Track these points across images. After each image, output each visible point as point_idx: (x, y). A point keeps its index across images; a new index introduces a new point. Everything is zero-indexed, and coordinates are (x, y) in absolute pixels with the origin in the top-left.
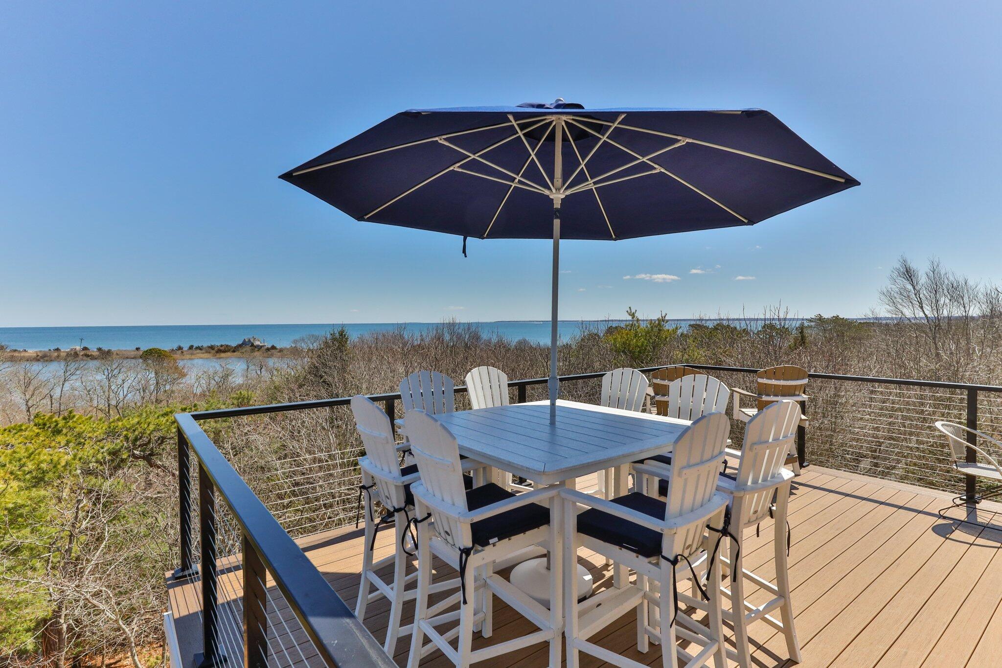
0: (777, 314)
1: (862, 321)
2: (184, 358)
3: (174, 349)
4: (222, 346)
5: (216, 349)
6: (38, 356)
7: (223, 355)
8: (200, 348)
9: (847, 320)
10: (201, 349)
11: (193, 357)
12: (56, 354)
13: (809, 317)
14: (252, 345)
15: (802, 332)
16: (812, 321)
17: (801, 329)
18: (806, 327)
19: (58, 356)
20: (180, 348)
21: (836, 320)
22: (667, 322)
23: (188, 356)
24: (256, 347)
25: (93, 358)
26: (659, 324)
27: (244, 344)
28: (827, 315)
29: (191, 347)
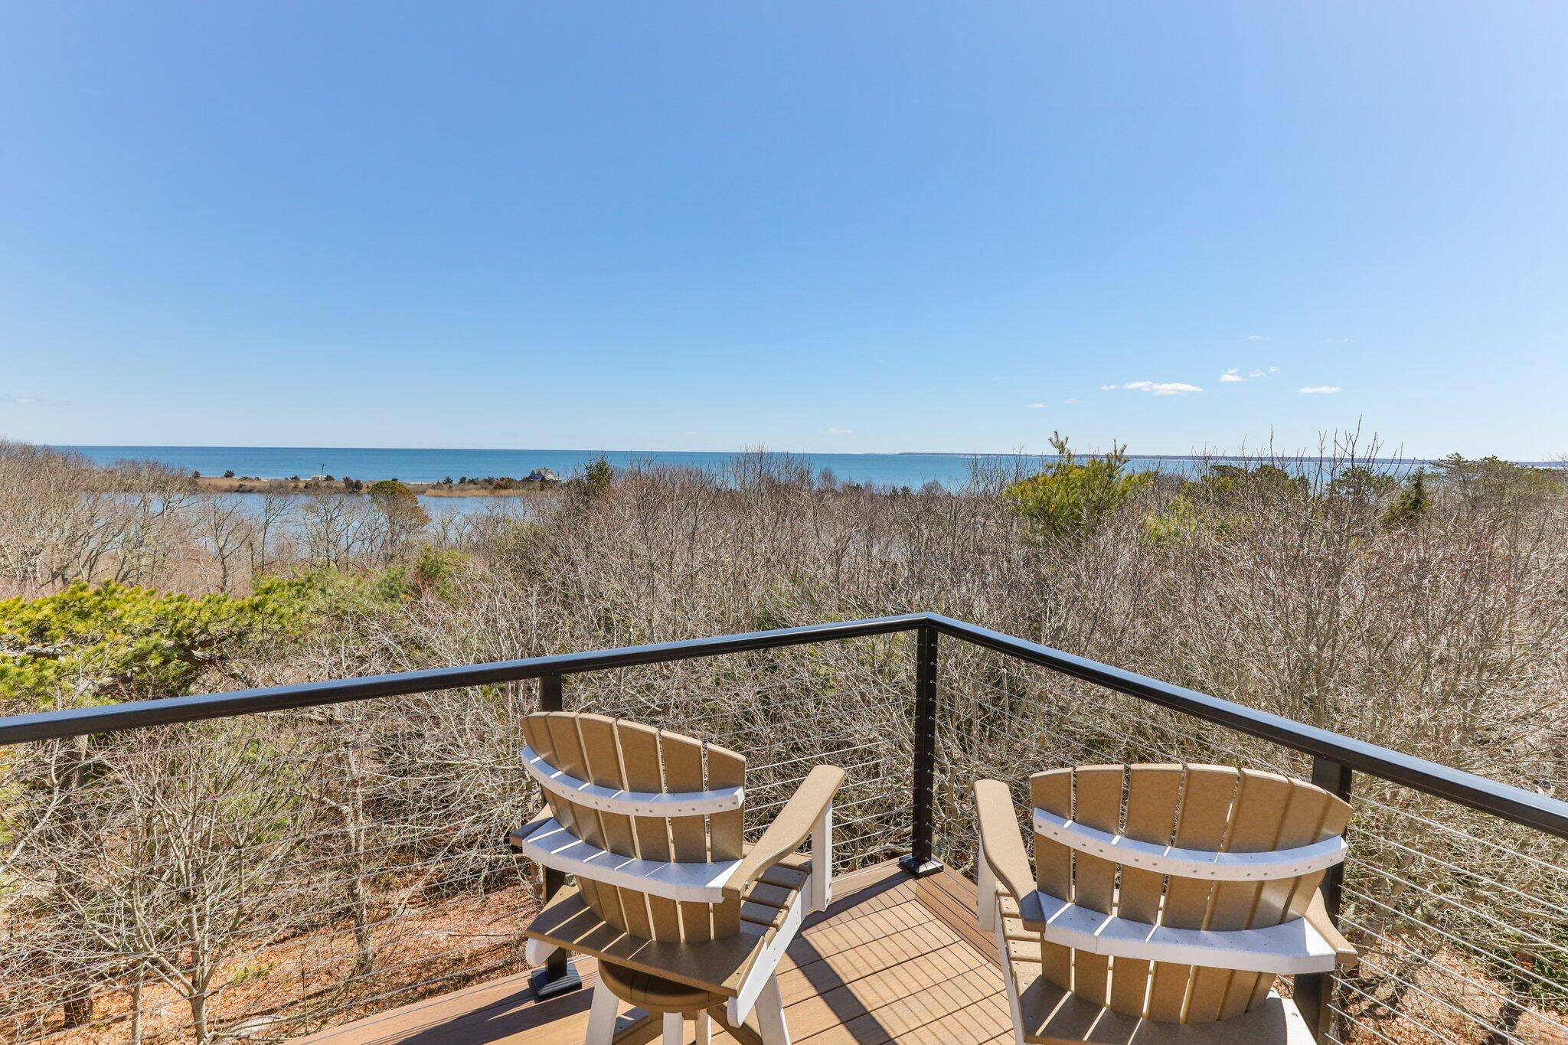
0: (1350, 451)
1: (1541, 468)
2: (451, 494)
3: (441, 482)
4: (502, 479)
5: (495, 483)
6: (271, 486)
7: (503, 492)
8: (473, 482)
9: (1512, 464)
10: (475, 484)
11: (464, 494)
12: (293, 485)
13: (1435, 458)
14: (543, 479)
15: (1418, 486)
16: (1442, 466)
17: (1418, 480)
18: (1427, 476)
19: (296, 487)
20: (448, 481)
21: (1490, 465)
22: (1125, 462)
23: (458, 493)
24: (548, 482)
25: (338, 491)
26: (1109, 465)
27: (532, 478)
28: (1473, 454)
29: (463, 480)
